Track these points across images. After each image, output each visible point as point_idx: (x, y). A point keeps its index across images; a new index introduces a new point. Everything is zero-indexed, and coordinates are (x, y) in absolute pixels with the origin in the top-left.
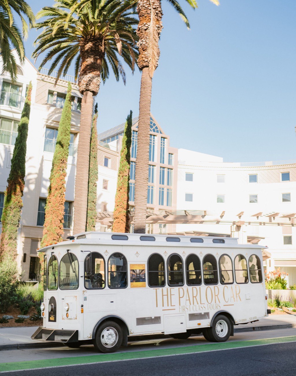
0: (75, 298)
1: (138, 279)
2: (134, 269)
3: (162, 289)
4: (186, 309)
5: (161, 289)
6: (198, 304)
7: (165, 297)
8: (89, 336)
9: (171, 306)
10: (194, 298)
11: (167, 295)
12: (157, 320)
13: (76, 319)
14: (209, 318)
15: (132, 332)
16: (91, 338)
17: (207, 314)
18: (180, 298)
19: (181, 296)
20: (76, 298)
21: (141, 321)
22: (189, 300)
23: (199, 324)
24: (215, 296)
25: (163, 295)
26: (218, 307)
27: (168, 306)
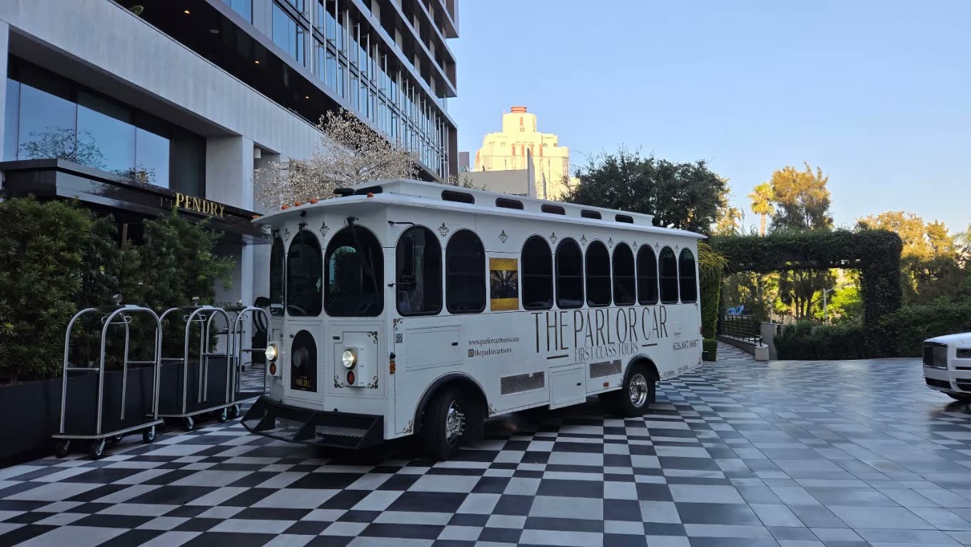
0: (373, 337)
1: (504, 290)
2: (498, 269)
3: (547, 313)
4: (586, 355)
5: (544, 312)
6: (604, 344)
7: (552, 331)
8: (408, 427)
9: (562, 348)
10: (599, 331)
11: (555, 326)
12: (537, 380)
13: (376, 387)
14: (620, 372)
15: (493, 409)
16: (410, 431)
17: (618, 363)
18: (576, 331)
19: (578, 328)
20: (376, 337)
21: (510, 384)
22: (591, 336)
23: (606, 385)
24: (631, 326)
25: (548, 327)
26: (635, 349)
27: (556, 349)
